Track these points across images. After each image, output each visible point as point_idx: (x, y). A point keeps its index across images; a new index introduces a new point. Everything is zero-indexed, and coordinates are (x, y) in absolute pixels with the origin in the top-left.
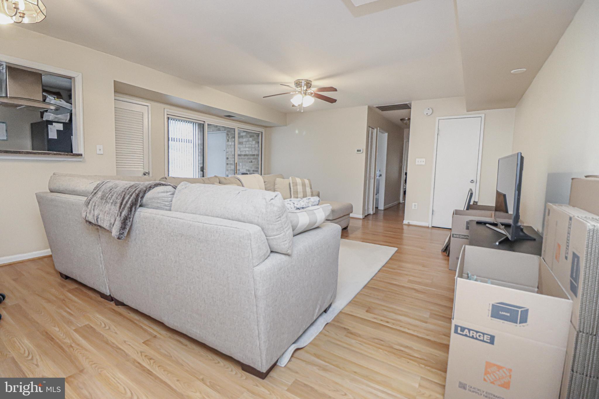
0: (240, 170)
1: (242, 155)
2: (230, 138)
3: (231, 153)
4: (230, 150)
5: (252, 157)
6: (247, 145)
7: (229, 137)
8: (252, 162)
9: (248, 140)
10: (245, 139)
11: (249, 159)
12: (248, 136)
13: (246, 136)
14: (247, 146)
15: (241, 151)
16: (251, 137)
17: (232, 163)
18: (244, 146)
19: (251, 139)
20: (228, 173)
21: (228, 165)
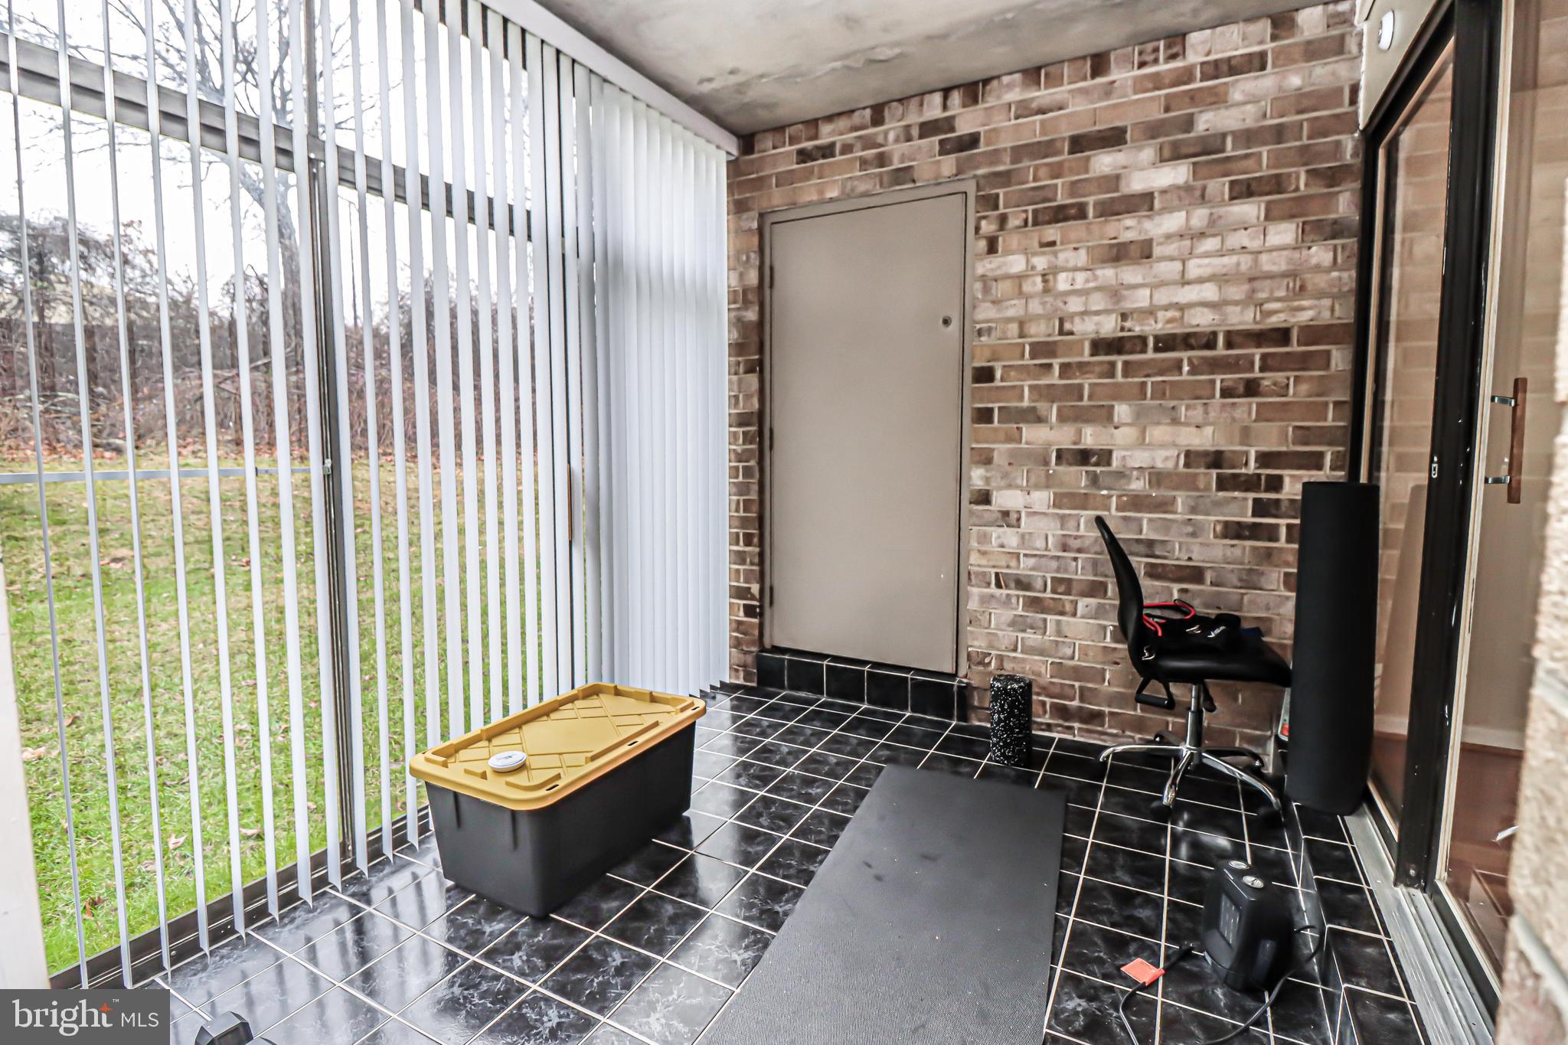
0: (1110, 452)
1: (1143, 339)
2: (1014, 222)
3: (1021, 336)
4: (1011, 313)
5: (1257, 353)
6: (1192, 264)
7: (1003, 220)
8: (1252, 389)
9: (1212, 221)
10: (1183, 214)
11: (1216, 365)
12: (1219, 186)
13: (1192, 195)
14: (1195, 268)
15: (1124, 316)
16: (1243, 191)
17: (1026, 403)
18: (1169, 269)
19: (1250, 210)
20: (987, 480)
21: (990, 421)
